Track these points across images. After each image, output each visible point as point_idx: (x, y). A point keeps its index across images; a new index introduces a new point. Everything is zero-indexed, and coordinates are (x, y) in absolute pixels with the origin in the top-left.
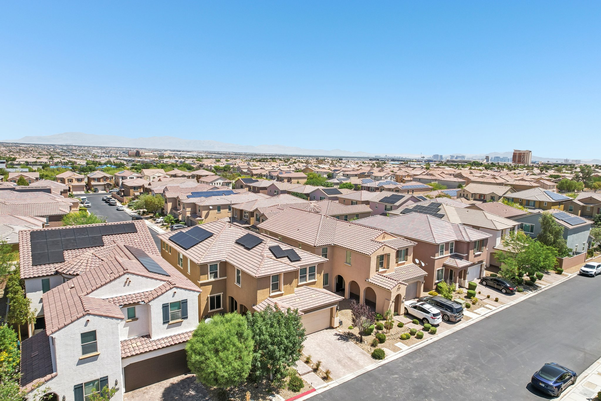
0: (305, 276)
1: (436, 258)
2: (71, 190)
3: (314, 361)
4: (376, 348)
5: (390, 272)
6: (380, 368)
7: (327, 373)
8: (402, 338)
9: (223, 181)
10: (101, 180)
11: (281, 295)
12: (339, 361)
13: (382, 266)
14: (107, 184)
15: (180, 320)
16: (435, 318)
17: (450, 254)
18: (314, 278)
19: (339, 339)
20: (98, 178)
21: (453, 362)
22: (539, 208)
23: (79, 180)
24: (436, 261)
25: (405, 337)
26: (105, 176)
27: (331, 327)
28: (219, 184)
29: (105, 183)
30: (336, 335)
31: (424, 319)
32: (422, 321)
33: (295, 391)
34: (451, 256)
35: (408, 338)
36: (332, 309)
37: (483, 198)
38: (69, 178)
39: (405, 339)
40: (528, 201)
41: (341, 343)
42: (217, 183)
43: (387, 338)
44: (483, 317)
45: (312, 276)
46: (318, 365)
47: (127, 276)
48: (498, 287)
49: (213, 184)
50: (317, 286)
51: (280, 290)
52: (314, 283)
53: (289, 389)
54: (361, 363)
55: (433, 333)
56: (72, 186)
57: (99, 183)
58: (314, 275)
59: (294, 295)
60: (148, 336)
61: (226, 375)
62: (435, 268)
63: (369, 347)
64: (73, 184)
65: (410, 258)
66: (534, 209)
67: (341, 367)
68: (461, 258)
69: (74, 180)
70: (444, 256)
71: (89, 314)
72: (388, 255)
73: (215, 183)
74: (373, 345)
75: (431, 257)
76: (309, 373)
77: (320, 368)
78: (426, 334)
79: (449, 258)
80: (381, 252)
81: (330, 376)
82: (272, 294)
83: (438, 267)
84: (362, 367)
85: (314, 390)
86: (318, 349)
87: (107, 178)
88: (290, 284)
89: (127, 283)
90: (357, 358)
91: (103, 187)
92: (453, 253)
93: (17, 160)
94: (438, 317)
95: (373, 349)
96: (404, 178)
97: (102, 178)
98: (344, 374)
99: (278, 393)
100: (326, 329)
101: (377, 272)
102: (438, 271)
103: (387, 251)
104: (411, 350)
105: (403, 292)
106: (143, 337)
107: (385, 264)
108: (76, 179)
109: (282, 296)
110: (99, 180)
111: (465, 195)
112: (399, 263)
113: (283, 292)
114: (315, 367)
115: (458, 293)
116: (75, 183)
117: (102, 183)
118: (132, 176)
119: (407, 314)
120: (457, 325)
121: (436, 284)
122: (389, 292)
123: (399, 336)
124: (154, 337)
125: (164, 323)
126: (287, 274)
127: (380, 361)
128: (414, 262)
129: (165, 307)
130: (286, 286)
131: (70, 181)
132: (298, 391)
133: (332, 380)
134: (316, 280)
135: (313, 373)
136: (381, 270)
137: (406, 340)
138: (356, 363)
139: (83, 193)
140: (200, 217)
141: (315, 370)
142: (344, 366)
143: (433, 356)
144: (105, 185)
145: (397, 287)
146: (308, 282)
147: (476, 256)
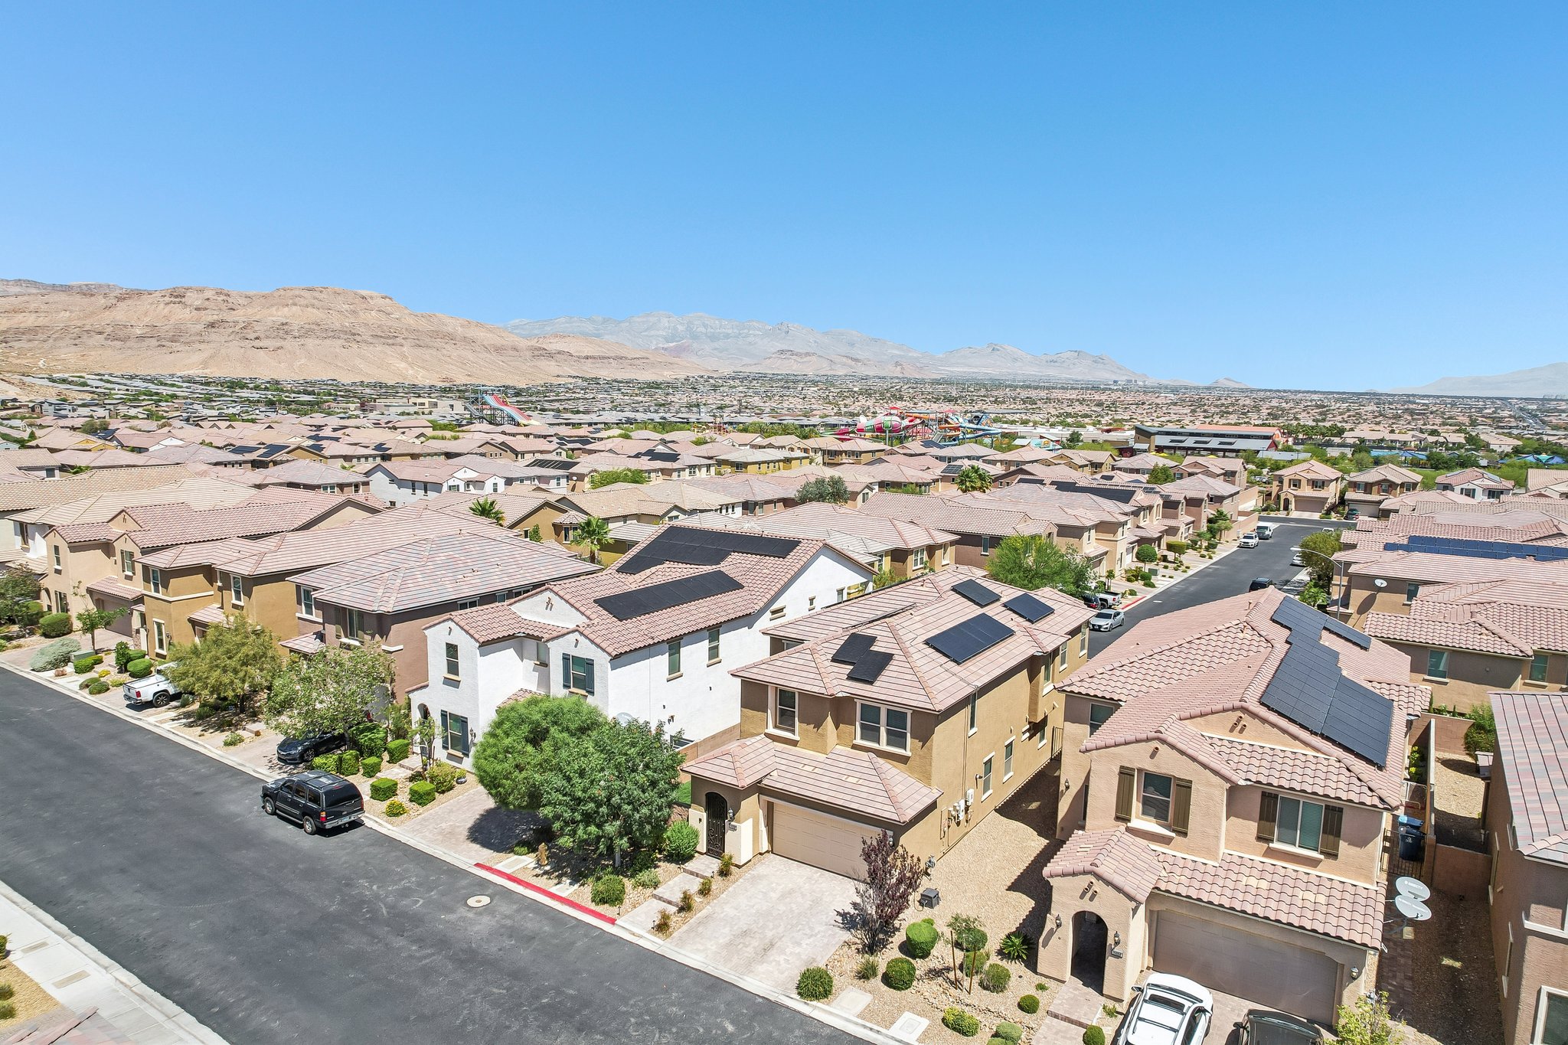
2: (1292, 506)
5: (1189, 850)
10: (1375, 488)
11: (794, 743)
13: (1162, 816)
15: (584, 693)
18: (905, 747)
20: (1366, 483)
23: (1316, 484)
24: (1531, 941)
38: (1292, 477)
45: (898, 736)
47: (548, 594)
51: (793, 732)
52: (904, 760)
56: (1295, 496)
57: (1368, 497)
58: (903, 736)
59: (821, 757)
62: (1527, 971)
64: (1299, 493)
69: (1304, 483)
71: (452, 620)
72: (1183, 785)
82: (772, 731)
83: (1557, 982)
85: (612, 921)
87: (1390, 486)
89: (550, 605)
93: (1346, 434)
97: (1379, 483)
103: (1174, 766)
108: (1308, 480)
109: (796, 746)
110: (1368, 487)
113: (796, 737)
116: (1307, 491)
117: (1374, 497)
118: (1471, 487)
125: (564, 686)
126: (808, 697)
129: (566, 659)
130: (804, 725)
131: (1295, 485)
133: (663, 937)
134: (908, 753)
136: (1140, 821)
138: (756, 961)
139: (1316, 516)
145: (1081, 881)
146: (883, 746)
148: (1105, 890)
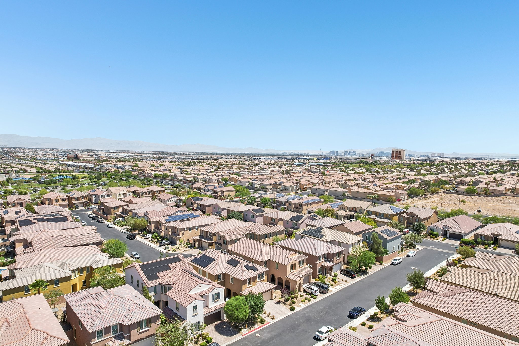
0: (260, 277)
1: (318, 262)
3: (267, 313)
4: (291, 306)
5: (296, 271)
6: (293, 314)
7: (273, 316)
8: (302, 302)
9: (176, 199)
10: (80, 199)
11: (251, 286)
12: (277, 312)
13: (292, 269)
14: (85, 202)
15: (218, 300)
17: (324, 260)
19: (276, 304)
20: (77, 198)
21: (322, 310)
22: (386, 218)
23: (63, 200)
25: (303, 301)
26: (83, 196)
27: (272, 299)
28: (173, 201)
29: (84, 201)
30: (274, 302)
31: (312, 293)
32: (311, 294)
33: (262, 323)
34: (325, 261)
35: (304, 301)
36: (272, 291)
37: (354, 210)
38: (56, 199)
40: (380, 214)
41: (277, 305)
42: (172, 200)
43: (296, 302)
44: (338, 290)
45: (263, 277)
46: (270, 314)
47: (200, 284)
48: (348, 275)
49: (169, 201)
50: (265, 281)
51: (250, 285)
53: (260, 323)
54: (286, 312)
55: (315, 299)
57: (79, 202)
58: (264, 276)
59: (256, 286)
60: (207, 307)
61: (242, 317)
62: (317, 267)
63: (288, 306)
65: (305, 264)
66: (383, 219)
67: (278, 314)
68: (330, 261)
70: (322, 261)
71: (196, 300)
72: (295, 264)
73: (170, 201)
74: (290, 305)
75: (315, 262)
76: (266, 317)
77: (270, 315)
78: (312, 299)
79: (324, 262)
80: (292, 263)
81: (275, 318)
82: (248, 286)
83: (319, 267)
84: (286, 314)
86: (268, 308)
88: (255, 281)
89: (200, 287)
90: (284, 311)
91: (82, 204)
92: (326, 259)
94: (317, 292)
95: (290, 307)
96: (305, 186)
97: (81, 197)
98: (280, 317)
99: (256, 324)
100: (270, 300)
101: (290, 273)
102: (319, 268)
103: (294, 262)
104: (305, 306)
105: (302, 281)
106: (206, 307)
107: (294, 268)
108: (61, 199)
110: (78, 199)
111: (344, 208)
112: (300, 267)
113: (252, 285)
114: (268, 315)
115: (329, 279)
116: (61, 202)
117: (81, 201)
119: (304, 291)
120: (326, 295)
121: (318, 275)
122: (296, 282)
123: (301, 301)
124: (210, 307)
125: (213, 301)
126: (253, 278)
127: (293, 311)
128: (307, 265)
129: (213, 295)
130: (253, 282)
131: (57, 201)
132: (264, 323)
134: (264, 279)
136: (292, 271)
138: (284, 313)
140: (179, 235)
141: (268, 316)
142: (279, 314)
143: (314, 308)
144: (83, 202)
145: (299, 279)
147: (337, 260)
148: (301, 278)
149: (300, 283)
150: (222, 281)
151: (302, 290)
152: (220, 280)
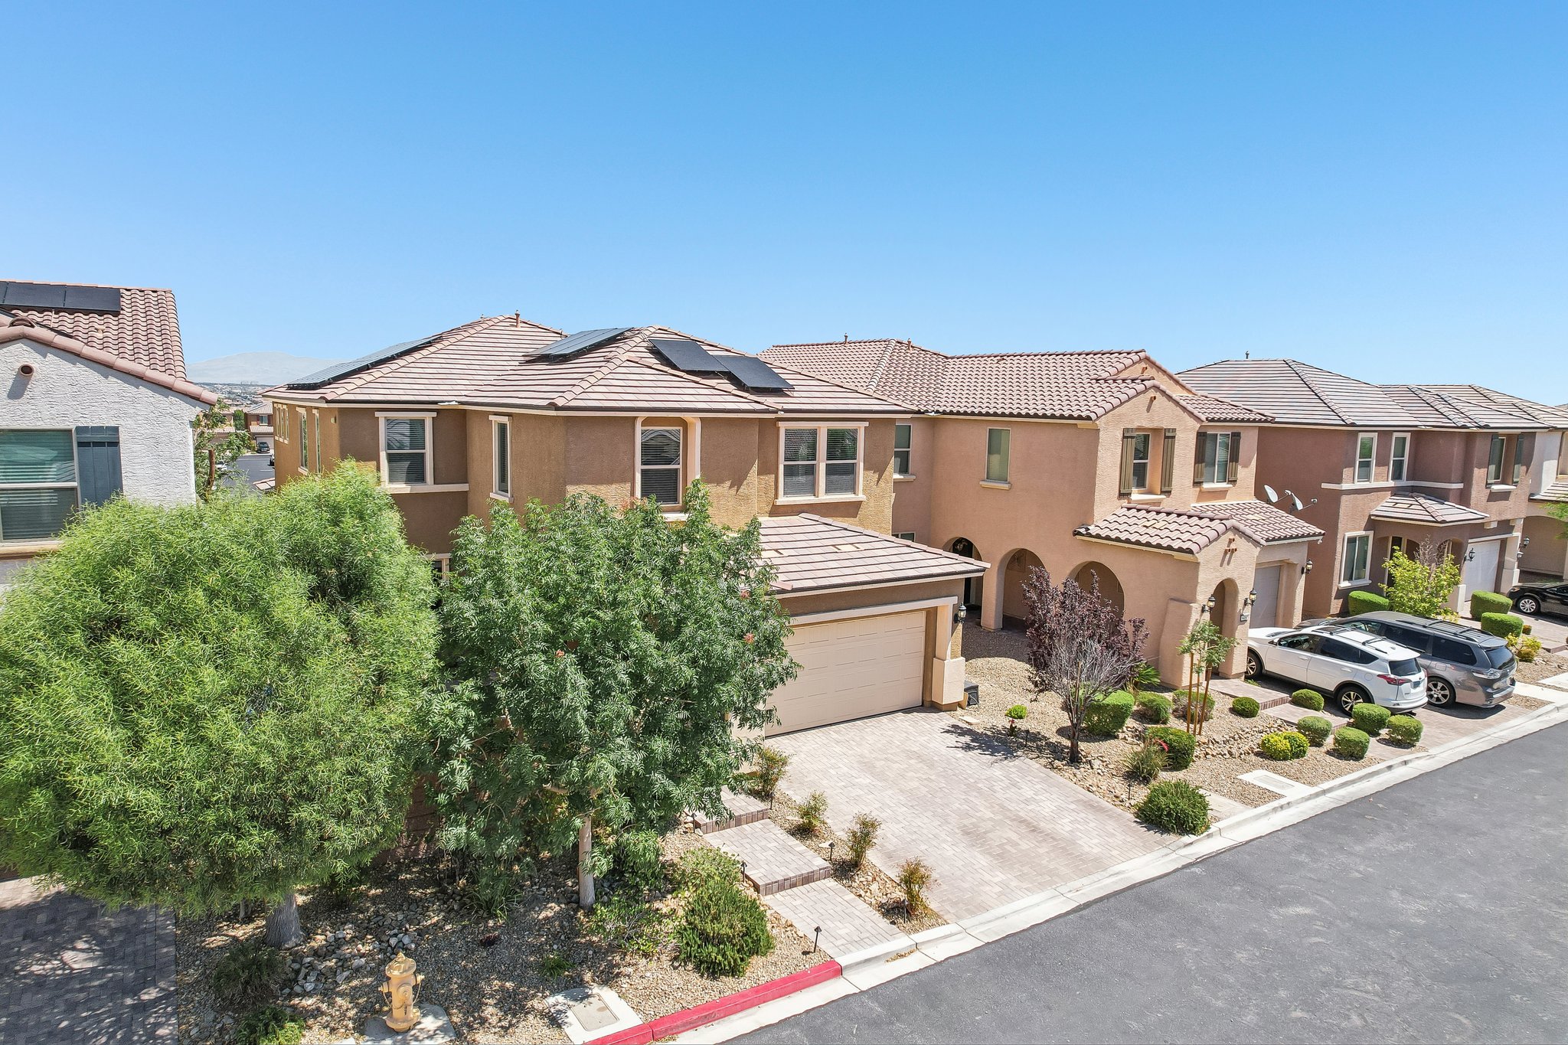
0: (811, 471)
1: (1345, 486)
3: (838, 824)
4: (1153, 783)
5: (1173, 507)
6: (1196, 870)
7: (912, 877)
8: (1268, 754)
12: (973, 835)
13: (1141, 483)
16: (1399, 683)
17: (1391, 483)
18: (853, 489)
19: (967, 748)
24: (1344, 498)
25: (1284, 745)
27: (929, 705)
30: (956, 730)
31: (1346, 686)
32: (1335, 700)
33: (712, 970)
34: (1397, 491)
35: (1298, 753)
36: (932, 615)
39: (1285, 759)
41: (978, 762)
43: (1197, 752)
45: (842, 473)
46: (863, 836)
50: (863, 525)
52: (851, 510)
53: (680, 958)
54: (1090, 843)
55: (1405, 741)
58: (850, 470)
62: (1340, 525)
63: (1120, 787)
65: (1247, 474)
67: (983, 861)
68: (1441, 496)
70: (1373, 484)
72: (1169, 437)
74: (1137, 774)
75: (1324, 486)
76: (807, 879)
77: (872, 856)
78: (1373, 745)
79: (1389, 496)
80: (1138, 417)
81: (931, 898)
83: (1351, 528)
84: (1097, 864)
85: (835, 971)
86: (865, 780)
88: (738, 482)
90: (1065, 826)
92: (1404, 483)
95: (1141, 794)
98: (1006, 894)
99: (608, 978)
100: (907, 710)
101: (1125, 503)
102: (1352, 540)
103: (1163, 416)
104: (1324, 803)
105: (1244, 572)
107: (1153, 476)
112: (1207, 485)
114: (844, 853)
119: (1260, 675)
120: (1498, 722)
121: (1343, 594)
122: (1183, 567)
123: (1252, 747)
126: (718, 428)
127: (1187, 839)
128: (1260, 494)
130: (713, 488)
132: (734, 971)
133: (937, 920)
134: (861, 496)
135: (831, 883)
136: (1137, 495)
137: (1288, 763)
138: (1065, 848)
141: (846, 870)
142: (1002, 858)
145: (1222, 545)
146: (824, 497)
147: (1494, 497)
148: (1240, 543)
149: (1224, 592)
150: (429, 487)
151: (1240, 663)
152: (416, 474)
